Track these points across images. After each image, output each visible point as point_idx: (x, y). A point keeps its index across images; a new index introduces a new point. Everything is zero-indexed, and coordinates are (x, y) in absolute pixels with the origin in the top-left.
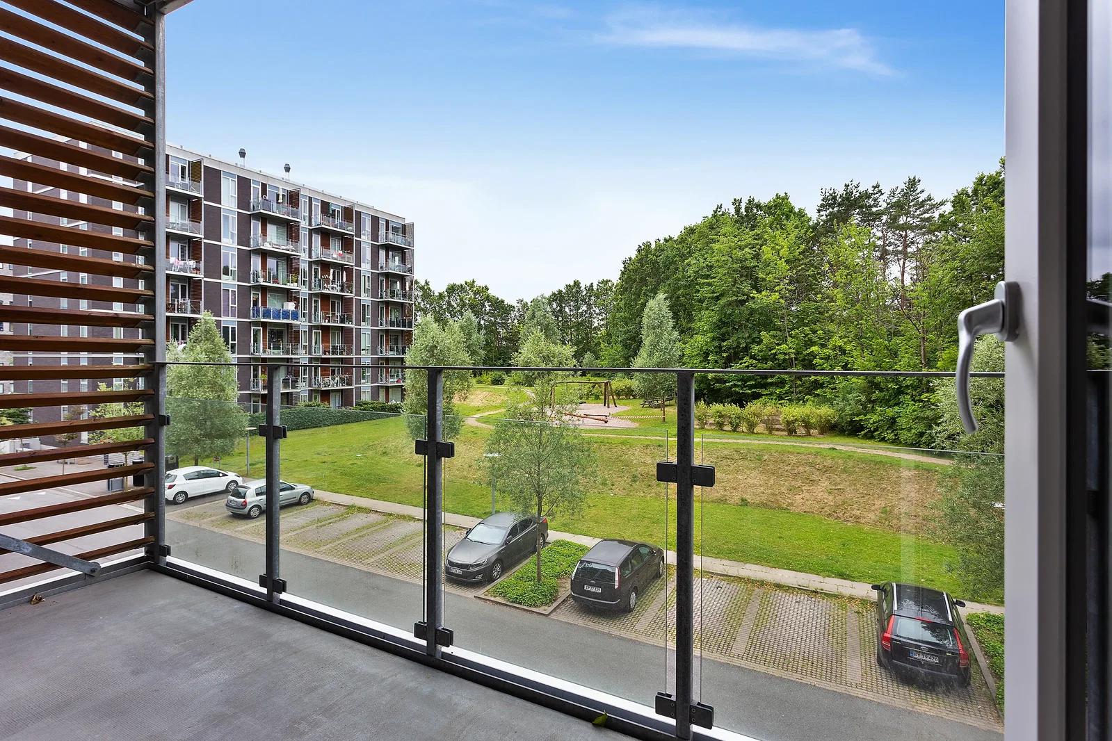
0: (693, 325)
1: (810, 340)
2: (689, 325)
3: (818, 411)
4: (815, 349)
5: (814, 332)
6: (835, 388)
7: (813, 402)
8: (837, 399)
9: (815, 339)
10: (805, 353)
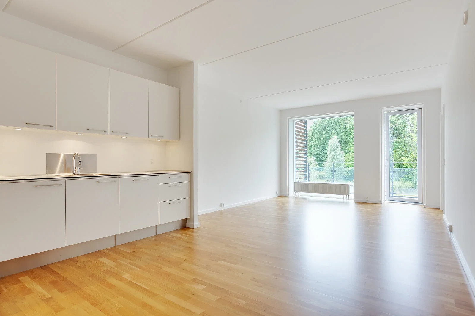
0: (348, 148)
1: (401, 154)
2: (346, 148)
3: (405, 184)
4: (403, 158)
5: (403, 151)
6: (413, 174)
7: (403, 180)
8: (414, 179)
9: (403, 154)
10: (399, 160)
